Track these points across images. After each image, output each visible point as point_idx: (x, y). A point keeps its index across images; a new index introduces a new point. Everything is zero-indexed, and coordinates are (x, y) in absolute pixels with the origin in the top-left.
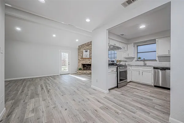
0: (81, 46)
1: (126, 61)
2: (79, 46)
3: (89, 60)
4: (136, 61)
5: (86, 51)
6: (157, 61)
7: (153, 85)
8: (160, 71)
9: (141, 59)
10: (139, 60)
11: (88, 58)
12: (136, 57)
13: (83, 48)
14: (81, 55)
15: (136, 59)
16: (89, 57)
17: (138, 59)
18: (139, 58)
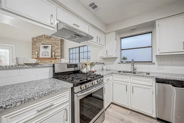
0: (37, 38)
1: (104, 63)
2: (33, 39)
3: (51, 61)
4: (119, 63)
5: (46, 47)
6: (154, 64)
7: (154, 116)
8: (174, 90)
9: (126, 60)
10: (124, 61)
11: (49, 59)
12: (119, 56)
13: (41, 41)
14: (37, 53)
15: (118, 60)
16: (50, 56)
17: (122, 61)
18: (124, 59)
